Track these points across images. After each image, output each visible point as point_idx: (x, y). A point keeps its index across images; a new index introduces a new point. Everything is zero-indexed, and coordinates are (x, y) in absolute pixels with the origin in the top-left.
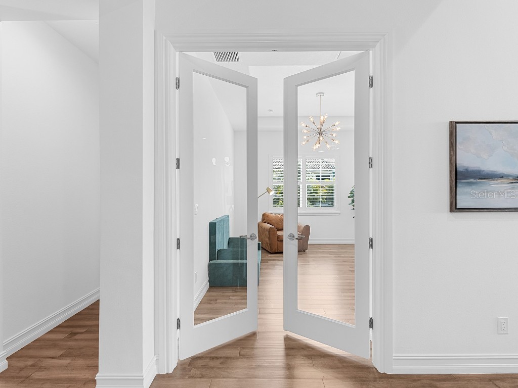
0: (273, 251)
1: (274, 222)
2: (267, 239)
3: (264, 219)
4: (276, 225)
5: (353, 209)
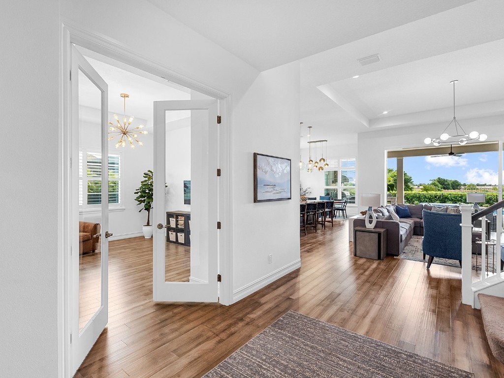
5: (139, 204)
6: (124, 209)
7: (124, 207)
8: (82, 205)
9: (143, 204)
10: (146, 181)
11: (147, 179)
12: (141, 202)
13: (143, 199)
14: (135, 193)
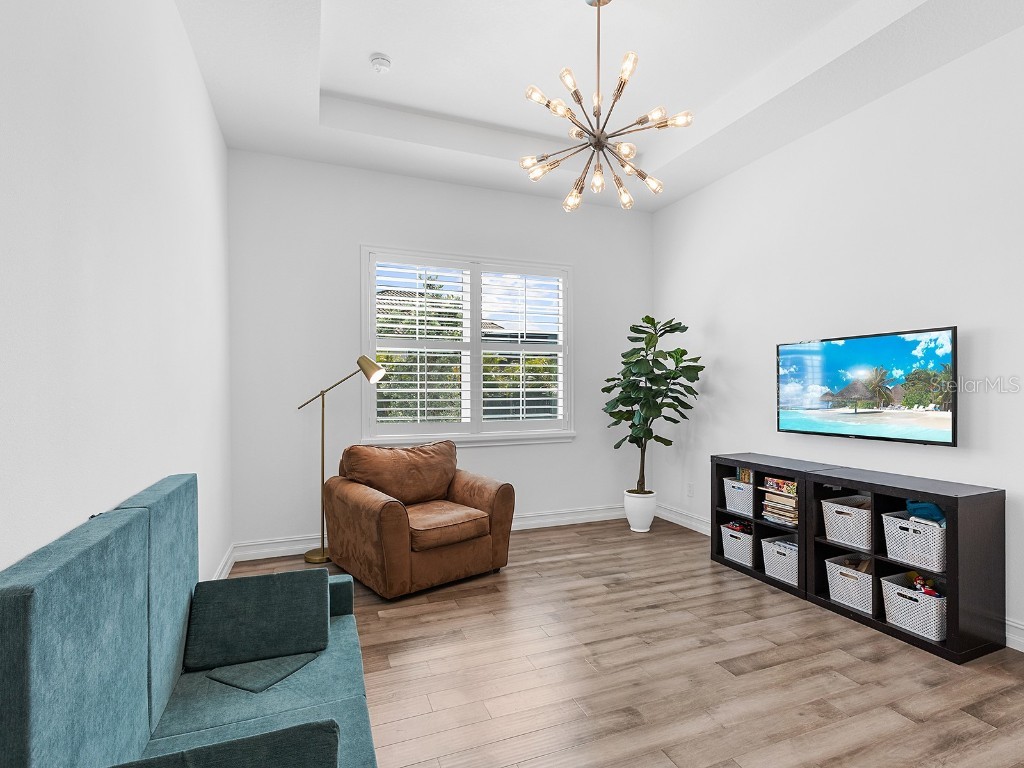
0: (396, 591)
1: (387, 476)
2: (370, 550)
3: (353, 470)
4: (395, 489)
5: (616, 424)
6: (573, 438)
7: (571, 432)
8: (468, 420)
9: (625, 424)
10: (636, 351)
11: (642, 345)
12: (620, 417)
13: (624, 409)
14: (604, 390)
